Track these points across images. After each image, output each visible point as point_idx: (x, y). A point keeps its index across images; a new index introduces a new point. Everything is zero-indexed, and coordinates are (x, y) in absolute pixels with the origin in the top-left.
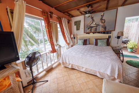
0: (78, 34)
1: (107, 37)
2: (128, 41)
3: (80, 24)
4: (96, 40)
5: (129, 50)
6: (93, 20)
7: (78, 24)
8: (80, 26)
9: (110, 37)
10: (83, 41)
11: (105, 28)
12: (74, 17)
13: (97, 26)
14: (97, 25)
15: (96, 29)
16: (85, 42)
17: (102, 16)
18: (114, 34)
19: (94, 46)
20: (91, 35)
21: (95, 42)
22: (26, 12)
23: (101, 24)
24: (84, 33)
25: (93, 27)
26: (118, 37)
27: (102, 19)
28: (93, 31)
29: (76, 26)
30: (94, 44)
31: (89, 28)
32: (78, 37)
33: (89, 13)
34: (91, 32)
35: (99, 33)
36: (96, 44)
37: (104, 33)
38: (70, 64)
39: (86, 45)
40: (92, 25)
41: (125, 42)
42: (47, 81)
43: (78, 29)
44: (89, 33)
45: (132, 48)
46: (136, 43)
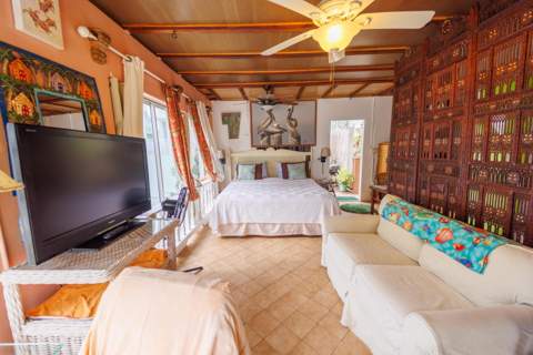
0: (234, 149)
1: (304, 159)
2: (338, 168)
3: (238, 122)
4: (284, 165)
5: (342, 188)
6: (272, 118)
7: (231, 120)
8: (238, 128)
9: (308, 158)
10: (252, 168)
11: (298, 138)
12: (220, 99)
13: (281, 132)
14: (283, 131)
15: (280, 139)
16: (259, 172)
17: (291, 111)
18: (316, 152)
19: (280, 180)
20: (270, 152)
21: (280, 169)
22: (145, 91)
23: (289, 128)
24: (253, 146)
25: (273, 133)
26: (323, 159)
27: (290, 118)
28: (273, 142)
29: (226, 127)
30: (281, 174)
31: (263, 136)
32: (237, 157)
33: (269, 104)
34: (269, 146)
35: (287, 148)
36: (286, 176)
37: (297, 149)
38: (240, 224)
39: (261, 178)
40: (270, 129)
41: (333, 172)
42: (201, 268)
43: (233, 134)
44: (264, 149)
45: (345, 183)
46: (350, 172)
